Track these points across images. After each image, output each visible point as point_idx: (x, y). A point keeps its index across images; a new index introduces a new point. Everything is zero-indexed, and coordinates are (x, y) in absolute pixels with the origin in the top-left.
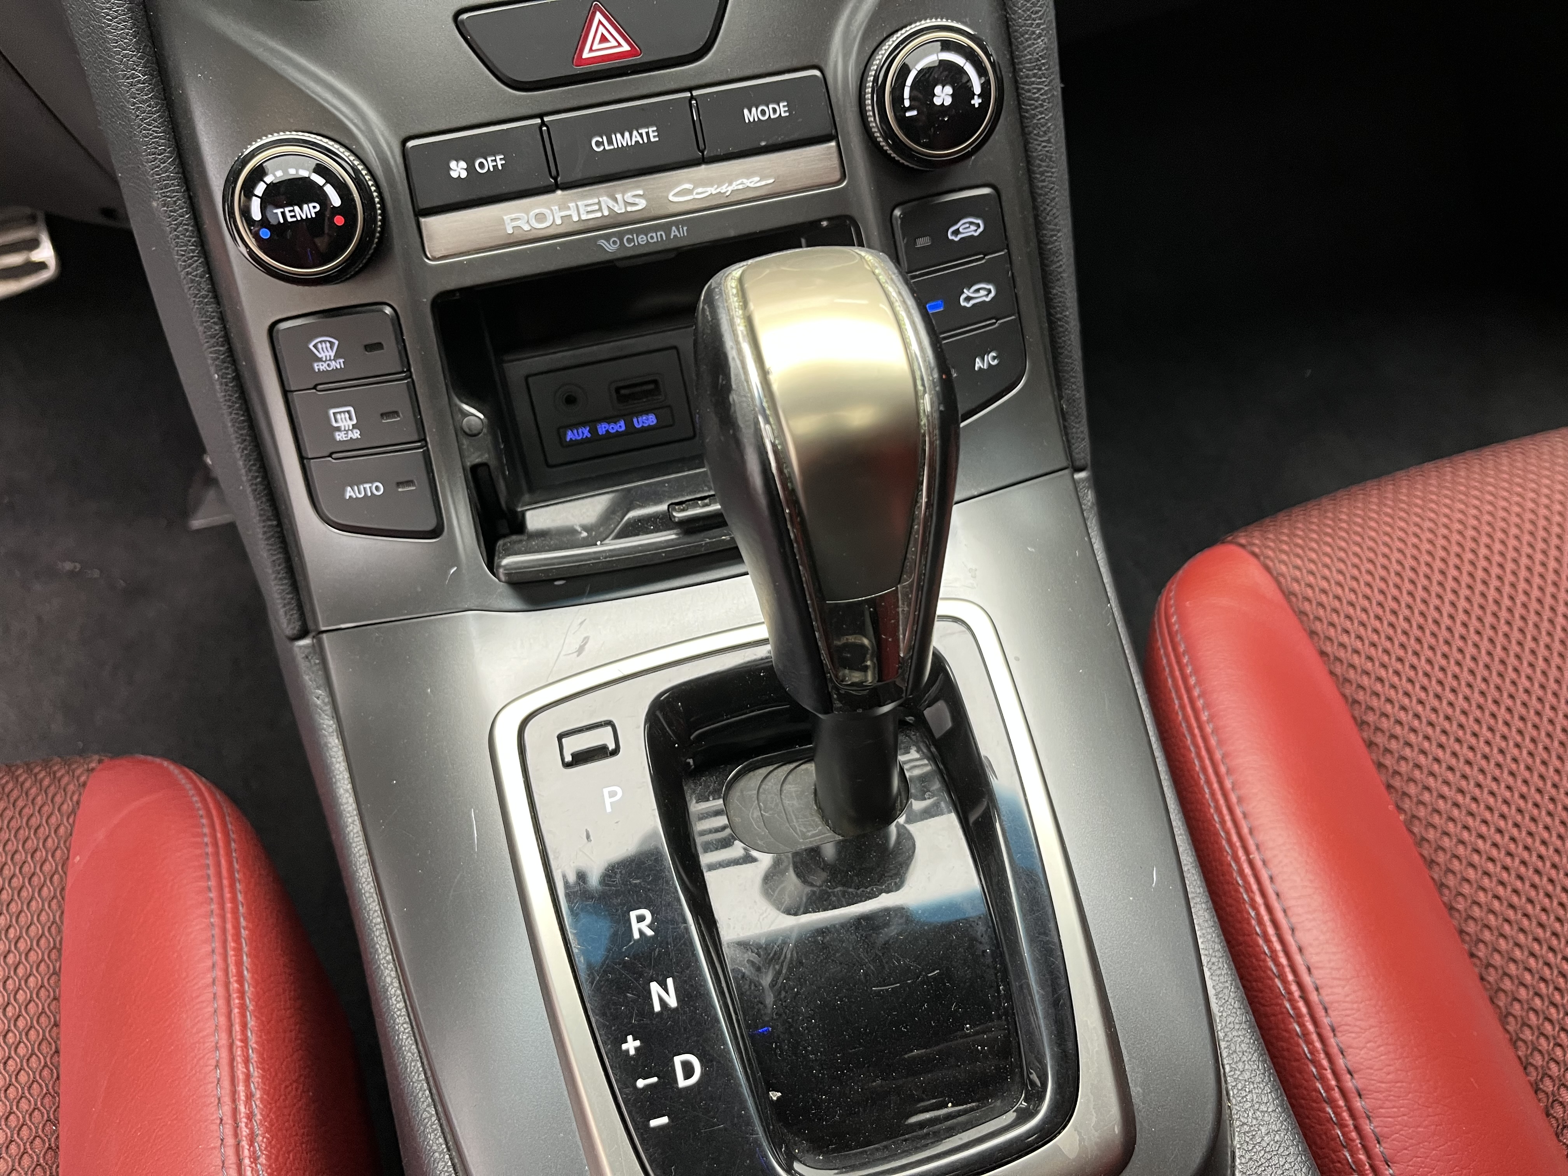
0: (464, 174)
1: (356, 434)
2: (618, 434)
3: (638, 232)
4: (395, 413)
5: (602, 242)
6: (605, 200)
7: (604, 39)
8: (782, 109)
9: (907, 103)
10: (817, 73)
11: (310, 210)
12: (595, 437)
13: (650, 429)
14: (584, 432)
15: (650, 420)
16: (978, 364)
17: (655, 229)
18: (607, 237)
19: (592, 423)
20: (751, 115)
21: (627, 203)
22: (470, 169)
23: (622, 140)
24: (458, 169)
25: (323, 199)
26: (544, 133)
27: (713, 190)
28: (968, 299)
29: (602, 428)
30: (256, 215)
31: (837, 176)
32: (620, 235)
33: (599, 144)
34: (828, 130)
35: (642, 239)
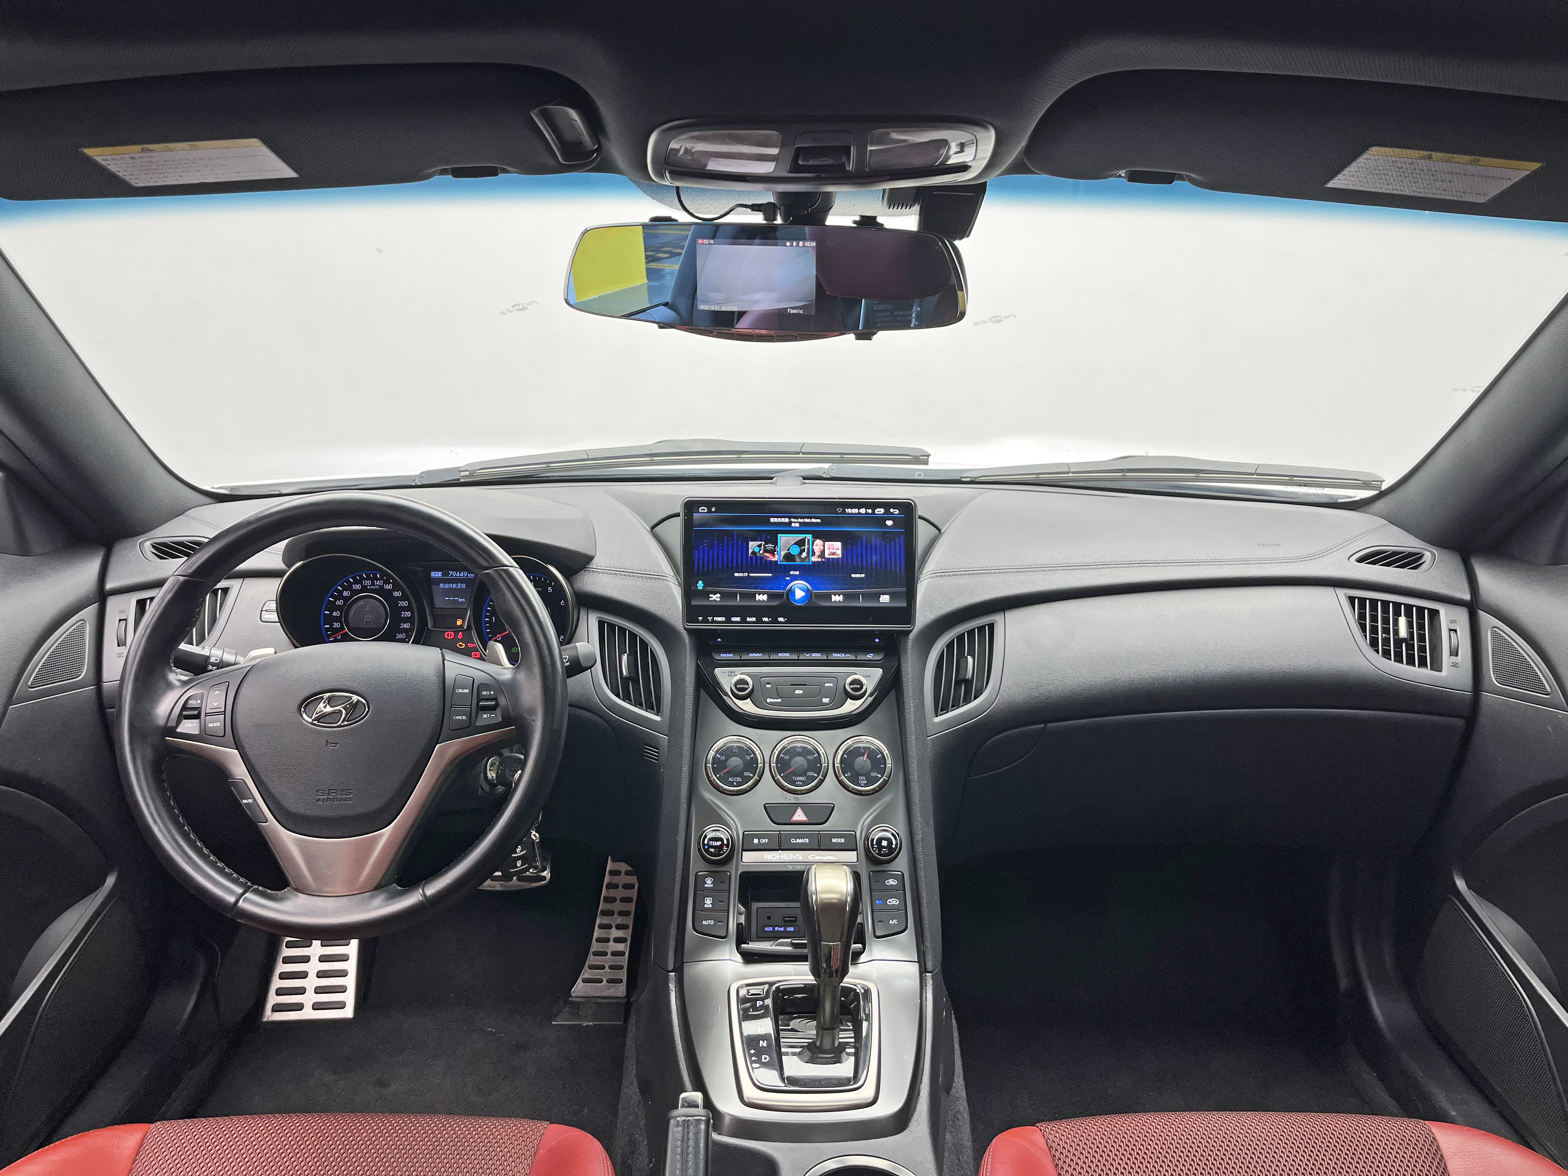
0: (757, 842)
1: (710, 906)
2: (781, 932)
3: (799, 865)
4: (722, 902)
5: (789, 866)
6: (791, 855)
7: (799, 816)
8: (843, 840)
9: (874, 843)
10: (854, 833)
11: (719, 843)
12: (774, 931)
13: (792, 932)
14: (771, 929)
15: (792, 929)
16: (891, 922)
17: (803, 865)
18: (790, 865)
19: (774, 927)
20: (834, 840)
21: (797, 857)
22: (759, 841)
23: (799, 841)
25: (723, 842)
26: (780, 836)
27: (821, 858)
28: (890, 902)
29: (776, 929)
30: (706, 842)
31: (856, 860)
32: (794, 865)
33: (793, 841)
34: (855, 848)
35: (799, 867)
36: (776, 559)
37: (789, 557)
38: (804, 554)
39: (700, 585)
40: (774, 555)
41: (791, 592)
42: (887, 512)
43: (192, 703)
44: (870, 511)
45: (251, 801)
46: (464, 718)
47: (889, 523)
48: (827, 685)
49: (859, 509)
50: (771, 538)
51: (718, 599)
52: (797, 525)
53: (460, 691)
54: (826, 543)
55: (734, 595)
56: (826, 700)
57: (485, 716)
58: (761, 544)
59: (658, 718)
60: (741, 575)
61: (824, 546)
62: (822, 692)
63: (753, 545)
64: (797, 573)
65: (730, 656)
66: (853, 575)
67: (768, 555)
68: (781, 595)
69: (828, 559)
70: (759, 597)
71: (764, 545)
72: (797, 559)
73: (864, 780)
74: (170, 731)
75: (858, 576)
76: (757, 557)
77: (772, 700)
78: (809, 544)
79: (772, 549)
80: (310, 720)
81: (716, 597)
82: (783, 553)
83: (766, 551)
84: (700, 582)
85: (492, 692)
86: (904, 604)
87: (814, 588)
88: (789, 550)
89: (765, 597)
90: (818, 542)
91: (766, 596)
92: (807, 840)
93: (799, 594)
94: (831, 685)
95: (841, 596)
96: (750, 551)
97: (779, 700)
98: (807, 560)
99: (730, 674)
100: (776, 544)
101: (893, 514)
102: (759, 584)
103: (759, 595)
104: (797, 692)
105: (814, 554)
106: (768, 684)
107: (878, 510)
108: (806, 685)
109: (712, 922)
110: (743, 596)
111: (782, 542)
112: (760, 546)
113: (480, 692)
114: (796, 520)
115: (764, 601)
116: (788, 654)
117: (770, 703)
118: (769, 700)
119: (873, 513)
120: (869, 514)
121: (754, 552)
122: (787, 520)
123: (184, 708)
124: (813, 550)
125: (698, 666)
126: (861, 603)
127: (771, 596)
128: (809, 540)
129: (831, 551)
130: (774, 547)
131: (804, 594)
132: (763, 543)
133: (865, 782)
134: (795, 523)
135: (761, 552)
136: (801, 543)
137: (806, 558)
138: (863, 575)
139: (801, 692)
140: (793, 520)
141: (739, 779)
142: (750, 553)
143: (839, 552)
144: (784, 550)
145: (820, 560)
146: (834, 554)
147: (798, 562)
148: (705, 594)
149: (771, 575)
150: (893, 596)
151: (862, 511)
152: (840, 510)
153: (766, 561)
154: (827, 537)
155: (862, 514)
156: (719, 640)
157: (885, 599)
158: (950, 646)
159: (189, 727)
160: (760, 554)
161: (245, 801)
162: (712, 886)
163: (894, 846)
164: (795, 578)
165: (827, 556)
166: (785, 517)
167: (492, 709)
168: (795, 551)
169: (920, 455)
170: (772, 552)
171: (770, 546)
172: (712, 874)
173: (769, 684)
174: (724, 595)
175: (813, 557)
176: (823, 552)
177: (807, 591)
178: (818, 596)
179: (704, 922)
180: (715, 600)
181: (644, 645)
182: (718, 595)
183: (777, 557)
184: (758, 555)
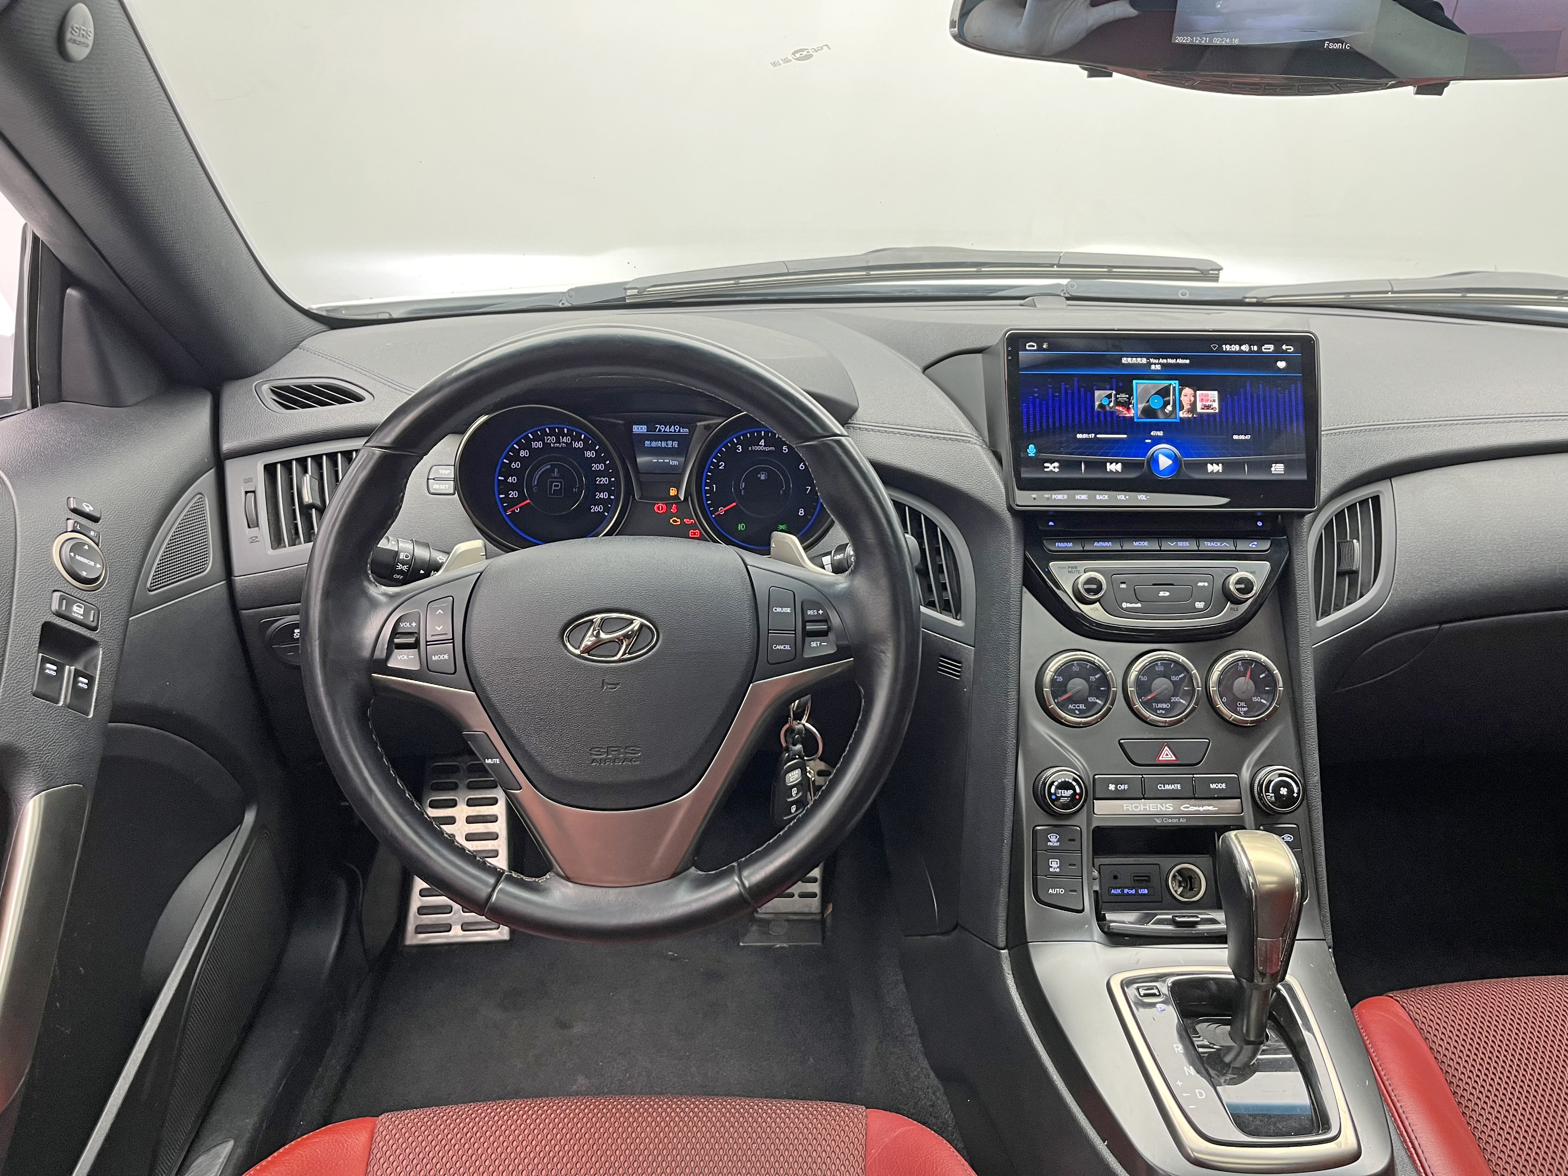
0: (1113, 789)
1: (1058, 870)
2: (1132, 894)
3: (1169, 818)
4: (1074, 865)
5: (1156, 819)
6: (1159, 806)
7: (1167, 755)
8: (1224, 786)
9: (1270, 792)
10: (1237, 776)
11: (1069, 792)
12: (1123, 894)
13: (1144, 894)
14: (1119, 891)
15: (1146, 891)
17: (1175, 818)
18: (1158, 818)
19: (1122, 888)
20: (1213, 786)
21: (1166, 808)
22: (1116, 788)
23: (1167, 787)
24: (1112, 787)
25: (1075, 790)
26: (1143, 782)
27: (1196, 808)
29: (1126, 891)
30: (1053, 790)
31: (1241, 811)
32: (1163, 818)
33: (1161, 787)
34: (1238, 795)
35: (1170, 821)
36: (1132, 415)
37: (1149, 412)
38: (1169, 408)
39: (1032, 450)
40: (1128, 409)
41: (1154, 460)
42: (1278, 349)
43: (405, 626)
44: (1255, 348)
45: (498, 761)
46: (788, 647)
47: (1281, 364)
48: (1200, 584)
49: (1240, 346)
50: (1123, 384)
51: (1057, 470)
52: (1158, 367)
53: (779, 610)
54: (1198, 392)
55: (1077, 465)
56: (1200, 605)
57: (814, 644)
58: (1111, 394)
59: (959, 623)
60: (1085, 436)
61: (1195, 396)
62: (1194, 594)
63: (1100, 395)
64: (1160, 433)
65: (1069, 545)
66: (1235, 437)
67: (1121, 409)
68: (1140, 465)
69: (1201, 415)
70: (1111, 467)
71: (1115, 395)
72: (1160, 414)
73: (1244, 707)
74: (382, 666)
75: (1242, 437)
76: (1105, 412)
77: (1129, 605)
78: (1174, 394)
79: (1125, 401)
80: (578, 652)
81: (1053, 467)
82: (1141, 406)
83: (1118, 403)
84: (1032, 446)
85: (821, 612)
86: (1304, 477)
87: (1185, 452)
88: (1148, 401)
89: (1118, 467)
90: (1187, 391)
91: (1119, 465)
92: (1179, 786)
93: (1164, 462)
94: (1206, 584)
95: (1220, 465)
96: (1097, 403)
97: (1139, 605)
98: (1174, 415)
99: (1070, 569)
100: (1131, 395)
101: (1285, 351)
102: (1112, 449)
103: (1111, 463)
104: (1162, 594)
105: (1182, 408)
106: (1122, 583)
107: (1266, 346)
108: (1172, 585)
109: (1061, 891)
110: (1089, 465)
111: (1139, 391)
112: (1109, 396)
113: (805, 611)
114: (1156, 361)
115: (1117, 472)
116: (1146, 543)
117: (1127, 609)
118: (1124, 605)
119: (1260, 351)
120: (1255, 352)
121: (1101, 406)
122: (1144, 361)
123: (395, 633)
124: (1180, 401)
125: (1026, 558)
126: (1247, 475)
127: (1125, 465)
128: (1174, 388)
129: (1204, 403)
130: (1129, 398)
131: (1170, 462)
132: (1114, 392)
133: (1245, 709)
134: (1155, 364)
135: (1112, 404)
136: (1164, 393)
137: (1172, 412)
138: (1248, 437)
139: (1167, 594)
140: (1152, 360)
141: (1082, 707)
142: (1096, 407)
143: (1216, 405)
144: (1141, 403)
145: (1190, 416)
146: (1208, 407)
147: (1161, 419)
148: (1038, 463)
149: (1125, 436)
150: (1289, 466)
151: (1245, 348)
152: (1214, 347)
153: (1118, 417)
154: (1198, 384)
155: (1245, 352)
156: (1051, 523)
157: (1278, 469)
158: (1328, 527)
159: (403, 660)
160: (1111, 408)
161: (488, 761)
162: (1058, 844)
163: (1295, 795)
164: (1157, 441)
165: (1199, 410)
166: (1141, 356)
167: (823, 634)
168: (1157, 403)
169: (1209, 268)
170: (1127, 405)
171: (1123, 397)
172: (1055, 828)
173: (1124, 583)
174: (1065, 465)
175: (1181, 412)
176: (1194, 405)
177: (1175, 459)
178: (1190, 466)
179: (1050, 891)
180: (1051, 470)
181: (932, 526)
182: (1056, 464)
183: (1133, 411)
184: (1108, 409)
